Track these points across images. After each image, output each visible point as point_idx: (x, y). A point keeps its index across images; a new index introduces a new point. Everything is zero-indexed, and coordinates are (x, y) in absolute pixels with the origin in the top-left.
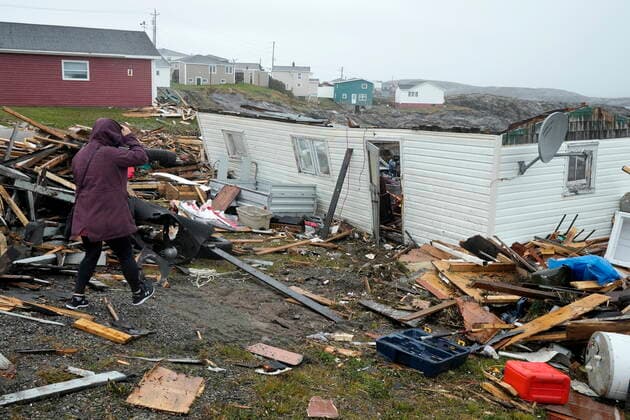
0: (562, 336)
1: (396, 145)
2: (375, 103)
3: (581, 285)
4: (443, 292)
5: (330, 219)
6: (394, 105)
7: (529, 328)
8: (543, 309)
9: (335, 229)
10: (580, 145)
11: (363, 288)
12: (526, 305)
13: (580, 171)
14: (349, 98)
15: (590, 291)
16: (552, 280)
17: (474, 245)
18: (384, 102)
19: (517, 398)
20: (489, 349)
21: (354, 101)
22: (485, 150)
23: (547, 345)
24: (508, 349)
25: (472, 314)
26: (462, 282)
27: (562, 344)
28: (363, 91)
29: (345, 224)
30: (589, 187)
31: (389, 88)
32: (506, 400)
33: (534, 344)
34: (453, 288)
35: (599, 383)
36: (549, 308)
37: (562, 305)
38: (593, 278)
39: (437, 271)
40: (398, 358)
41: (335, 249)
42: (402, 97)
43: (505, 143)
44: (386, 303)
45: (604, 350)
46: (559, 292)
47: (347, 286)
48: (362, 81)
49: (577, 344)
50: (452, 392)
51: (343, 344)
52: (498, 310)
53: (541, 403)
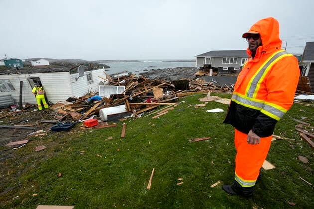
0: (94, 113)
1: (38, 78)
2: (24, 66)
3: (95, 102)
4: (65, 113)
5: (21, 103)
6: (32, 66)
7: (87, 114)
8: (89, 109)
9: (24, 106)
10: (88, 72)
11: (41, 118)
12: (86, 109)
13: (89, 78)
14: (13, 65)
15: (97, 103)
16: (89, 103)
17: (70, 100)
18: (28, 66)
19: (88, 128)
20: (80, 121)
21: (15, 66)
22: (65, 76)
23: (92, 116)
24: (84, 119)
25: (74, 115)
26: (69, 109)
27: (95, 114)
28: (18, 63)
29: (27, 104)
30: (92, 81)
31: (28, 61)
32: (86, 129)
33: (89, 117)
34: (67, 111)
35: (102, 119)
36: (90, 108)
37: (92, 107)
38: (97, 100)
39: (62, 108)
40: (58, 130)
41: (27, 112)
42: (34, 64)
43: (71, 74)
44: (50, 120)
45: (102, 113)
46: (91, 104)
47: (35, 120)
48: (16, 59)
49: (97, 113)
50: (74, 132)
51: (41, 133)
52: (79, 112)
53: (93, 127)
